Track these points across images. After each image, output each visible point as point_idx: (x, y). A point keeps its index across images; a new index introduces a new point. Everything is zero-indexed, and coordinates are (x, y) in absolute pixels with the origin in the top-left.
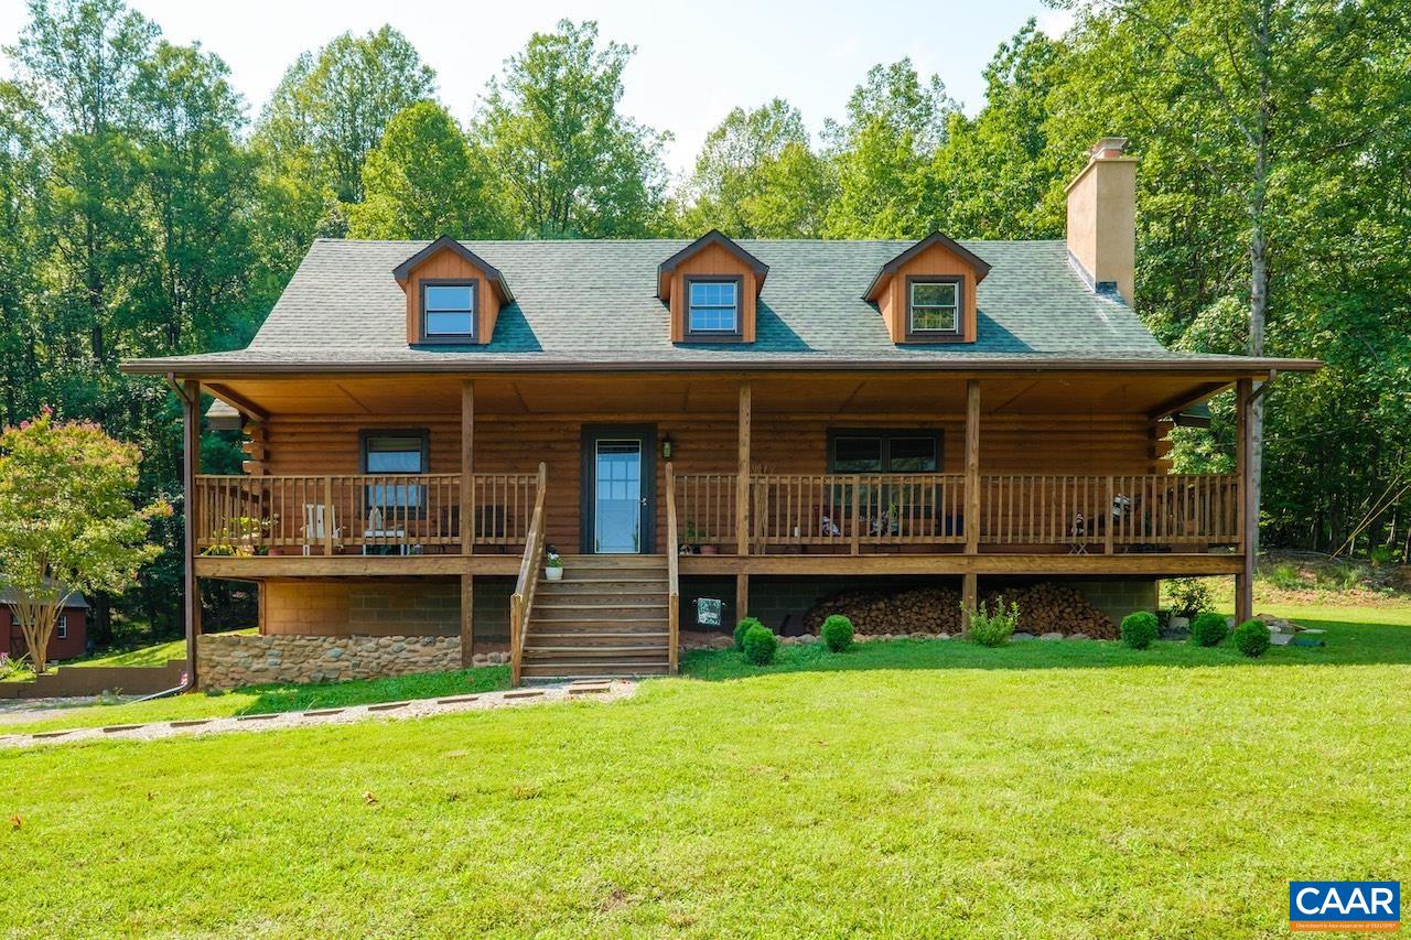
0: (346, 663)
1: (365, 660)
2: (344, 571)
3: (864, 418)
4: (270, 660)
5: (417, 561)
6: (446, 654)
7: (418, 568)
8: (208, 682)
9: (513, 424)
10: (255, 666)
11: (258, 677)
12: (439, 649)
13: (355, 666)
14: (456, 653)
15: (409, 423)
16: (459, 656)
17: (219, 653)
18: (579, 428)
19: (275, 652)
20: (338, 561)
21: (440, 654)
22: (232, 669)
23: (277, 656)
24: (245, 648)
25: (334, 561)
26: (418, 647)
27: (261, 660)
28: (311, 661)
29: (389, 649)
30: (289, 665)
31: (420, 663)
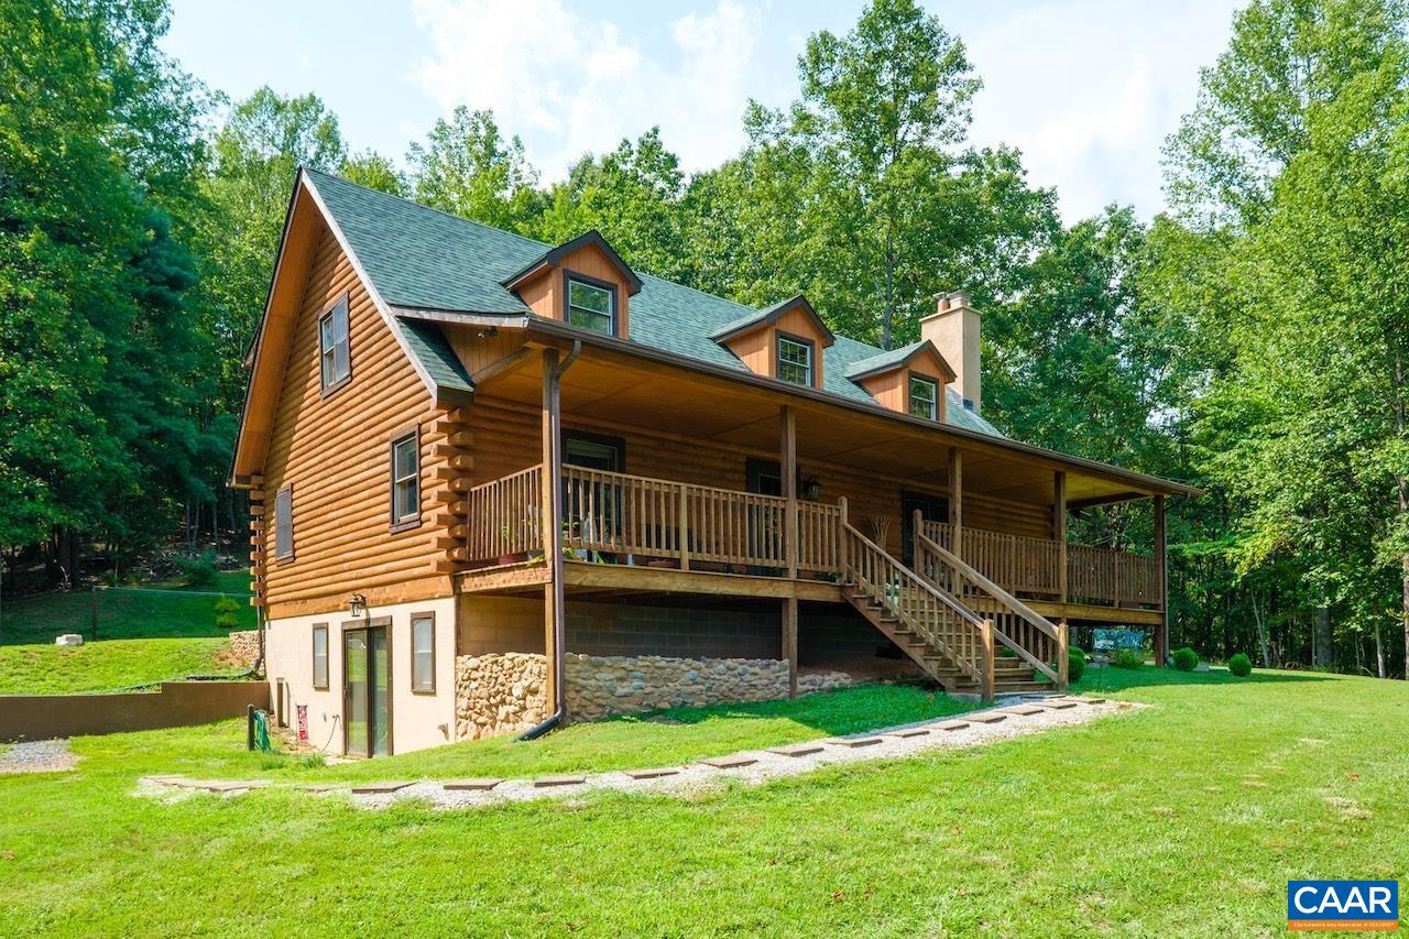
0: (701, 687)
1: (717, 683)
2: (699, 589)
3: (921, 485)
4: (636, 683)
5: (758, 582)
6: (778, 677)
7: (758, 589)
8: (576, 709)
9: (695, 447)
10: (620, 691)
11: (623, 703)
12: (773, 672)
13: (709, 689)
14: (785, 676)
15: (606, 429)
16: (787, 679)
17: (585, 675)
18: (745, 460)
19: (639, 674)
20: (695, 577)
21: (773, 676)
22: (598, 694)
23: (642, 679)
24: (611, 670)
25: (691, 577)
26: (757, 670)
27: (625, 684)
28: (670, 684)
29: (736, 672)
30: (652, 689)
31: (760, 687)
